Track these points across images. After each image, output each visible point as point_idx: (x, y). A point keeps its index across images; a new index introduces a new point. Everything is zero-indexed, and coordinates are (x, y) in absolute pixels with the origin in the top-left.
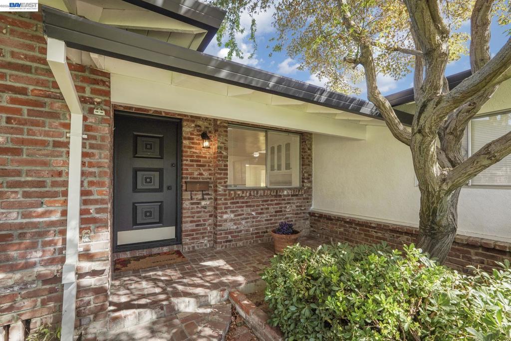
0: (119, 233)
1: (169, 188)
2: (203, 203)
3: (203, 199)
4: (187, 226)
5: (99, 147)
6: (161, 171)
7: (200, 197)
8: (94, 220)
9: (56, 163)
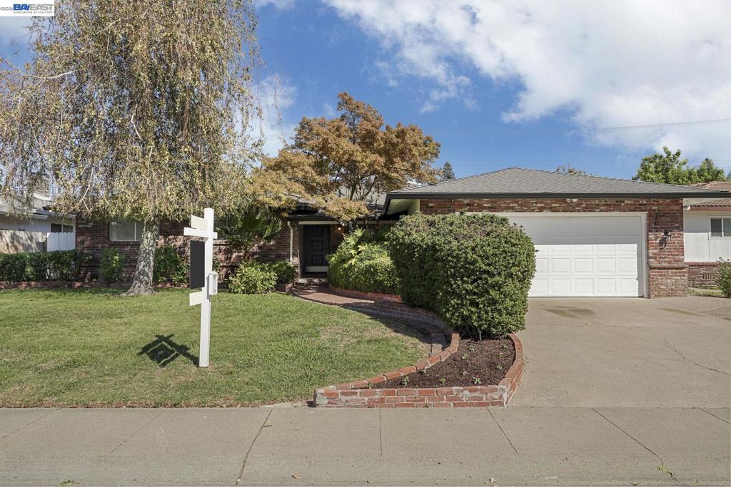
0: (305, 266)
9: (288, 241)
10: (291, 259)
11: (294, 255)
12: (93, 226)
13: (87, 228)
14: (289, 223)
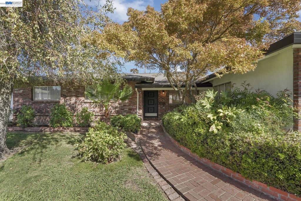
0: (146, 114)
1: (156, 104)
2: (163, 108)
3: (163, 107)
4: (159, 113)
5: (140, 98)
6: (154, 100)
7: (162, 106)
8: (140, 108)
9: (136, 100)
10: (138, 110)
11: (140, 109)
12: (23, 92)
13: (19, 93)
14: (136, 89)
